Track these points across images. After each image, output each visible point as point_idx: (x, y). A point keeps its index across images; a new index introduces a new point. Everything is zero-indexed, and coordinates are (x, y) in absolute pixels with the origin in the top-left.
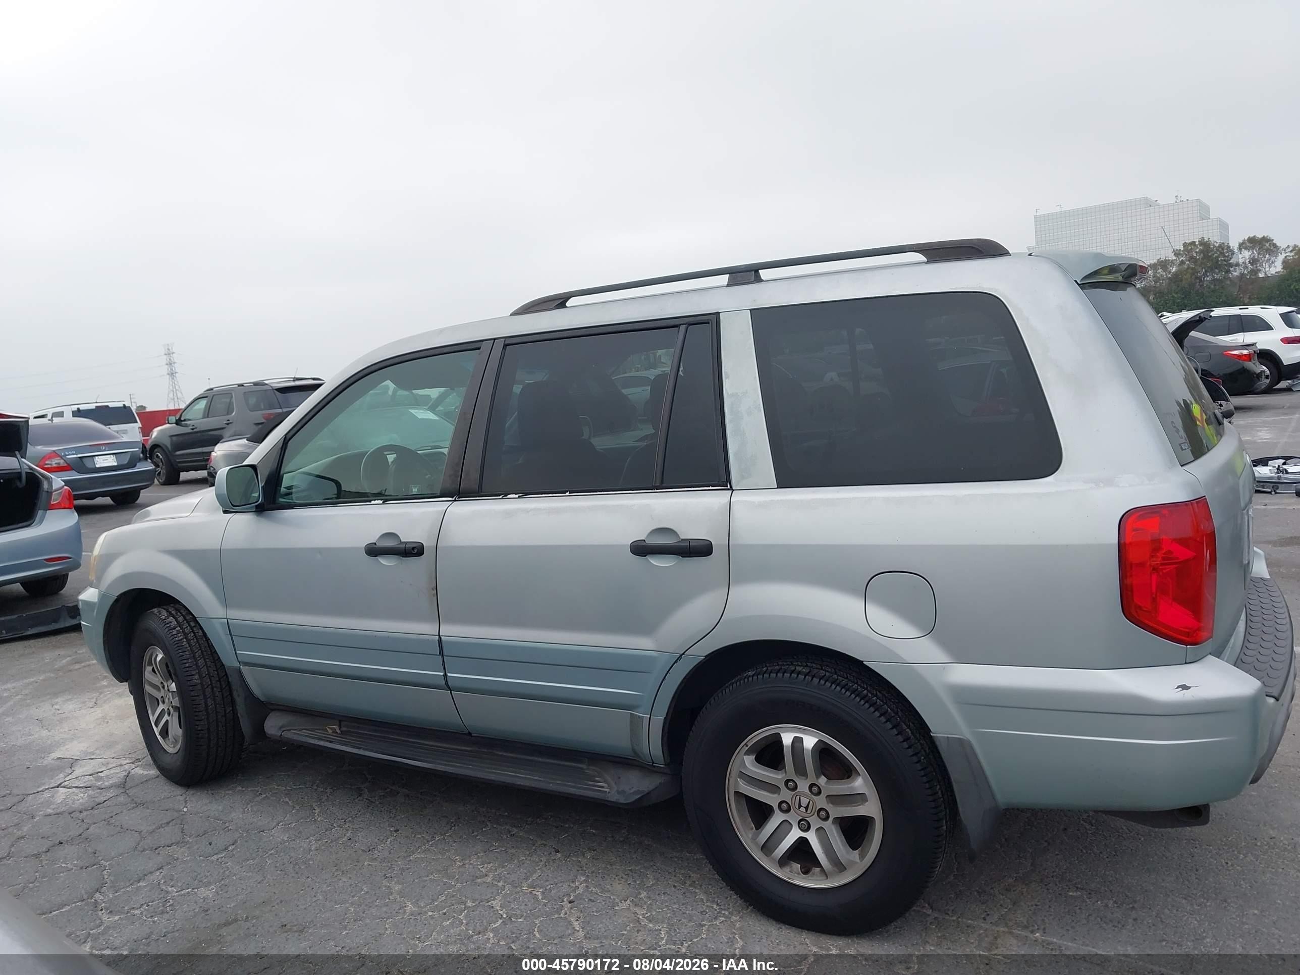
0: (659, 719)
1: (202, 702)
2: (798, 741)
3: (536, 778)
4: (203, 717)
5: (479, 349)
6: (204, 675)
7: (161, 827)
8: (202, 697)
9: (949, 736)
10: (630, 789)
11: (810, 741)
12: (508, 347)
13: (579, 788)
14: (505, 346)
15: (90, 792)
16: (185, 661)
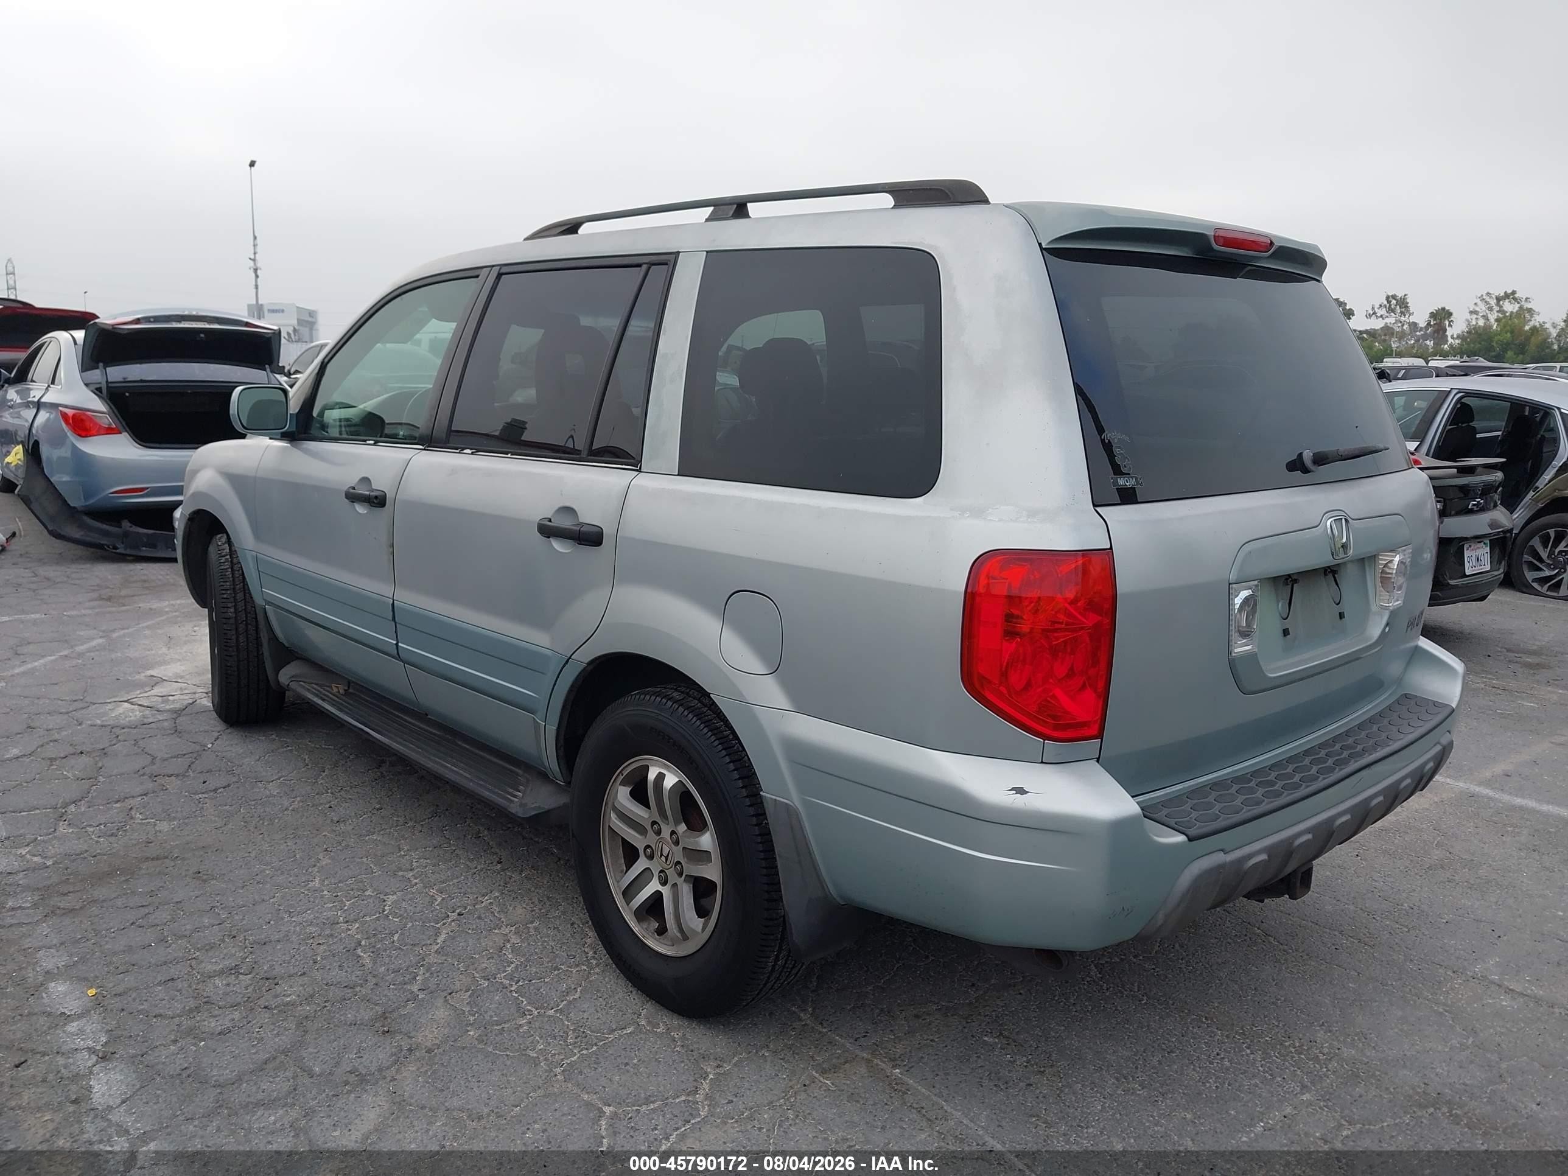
0: (552, 729)
1: (234, 637)
2: (661, 777)
3: (465, 774)
4: (233, 654)
5: (477, 277)
6: (240, 610)
7: (177, 757)
8: (234, 632)
9: (778, 798)
10: (533, 804)
11: (670, 780)
12: (503, 276)
13: (494, 793)
14: (500, 275)
15: (147, 712)
16: (224, 592)
